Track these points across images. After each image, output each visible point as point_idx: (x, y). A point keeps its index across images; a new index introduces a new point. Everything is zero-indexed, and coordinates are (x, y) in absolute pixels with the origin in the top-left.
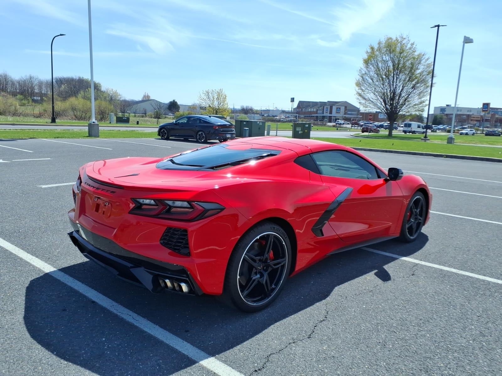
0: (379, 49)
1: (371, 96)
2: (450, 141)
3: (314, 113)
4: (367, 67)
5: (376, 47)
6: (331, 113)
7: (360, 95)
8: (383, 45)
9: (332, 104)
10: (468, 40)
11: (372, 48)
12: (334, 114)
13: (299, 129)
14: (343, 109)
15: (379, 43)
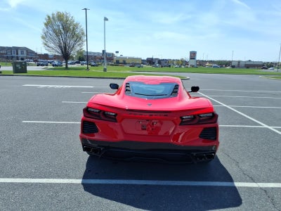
0: (53, 18)
1: (52, 45)
2: (105, 70)
3: (4, 54)
4: (47, 28)
5: (51, 16)
6: (17, 54)
7: (46, 44)
8: (55, 16)
9: (17, 49)
10: (106, 19)
11: (49, 17)
12: (20, 55)
13: (18, 66)
14: (25, 52)
15: (53, 15)
